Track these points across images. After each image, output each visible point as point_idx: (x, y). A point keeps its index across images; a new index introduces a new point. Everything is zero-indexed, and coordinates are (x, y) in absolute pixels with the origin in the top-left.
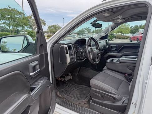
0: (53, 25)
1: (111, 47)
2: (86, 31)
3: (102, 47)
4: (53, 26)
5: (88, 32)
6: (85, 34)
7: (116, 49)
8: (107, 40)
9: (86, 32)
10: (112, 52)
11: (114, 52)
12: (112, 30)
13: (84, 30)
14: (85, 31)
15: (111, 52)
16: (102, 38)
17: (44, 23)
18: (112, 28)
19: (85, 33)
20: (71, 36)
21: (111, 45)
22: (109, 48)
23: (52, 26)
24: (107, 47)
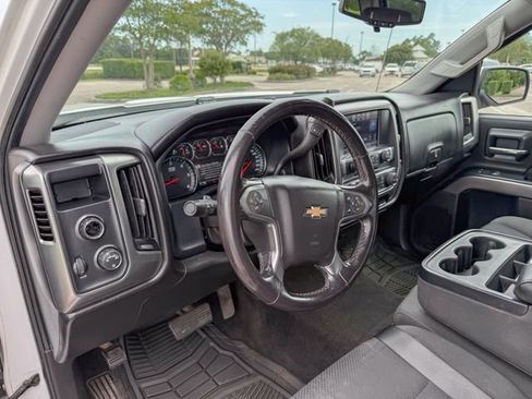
0: (294, 31)
1: (495, 140)
2: (419, 47)
3: (431, 147)
4: (292, 33)
5: (425, 53)
6: (413, 59)
7: (520, 158)
8: (469, 104)
9: (419, 52)
10: (493, 170)
11: (505, 173)
12: (507, 42)
13: (411, 47)
14: (415, 49)
15: (491, 171)
16: (445, 89)
17: (259, 24)
18: (506, 29)
19: (415, 55)
20: (356, 68)
21: (494, 132)
22: (477, 145)
23: (287, 34)
24: (469, 140)
